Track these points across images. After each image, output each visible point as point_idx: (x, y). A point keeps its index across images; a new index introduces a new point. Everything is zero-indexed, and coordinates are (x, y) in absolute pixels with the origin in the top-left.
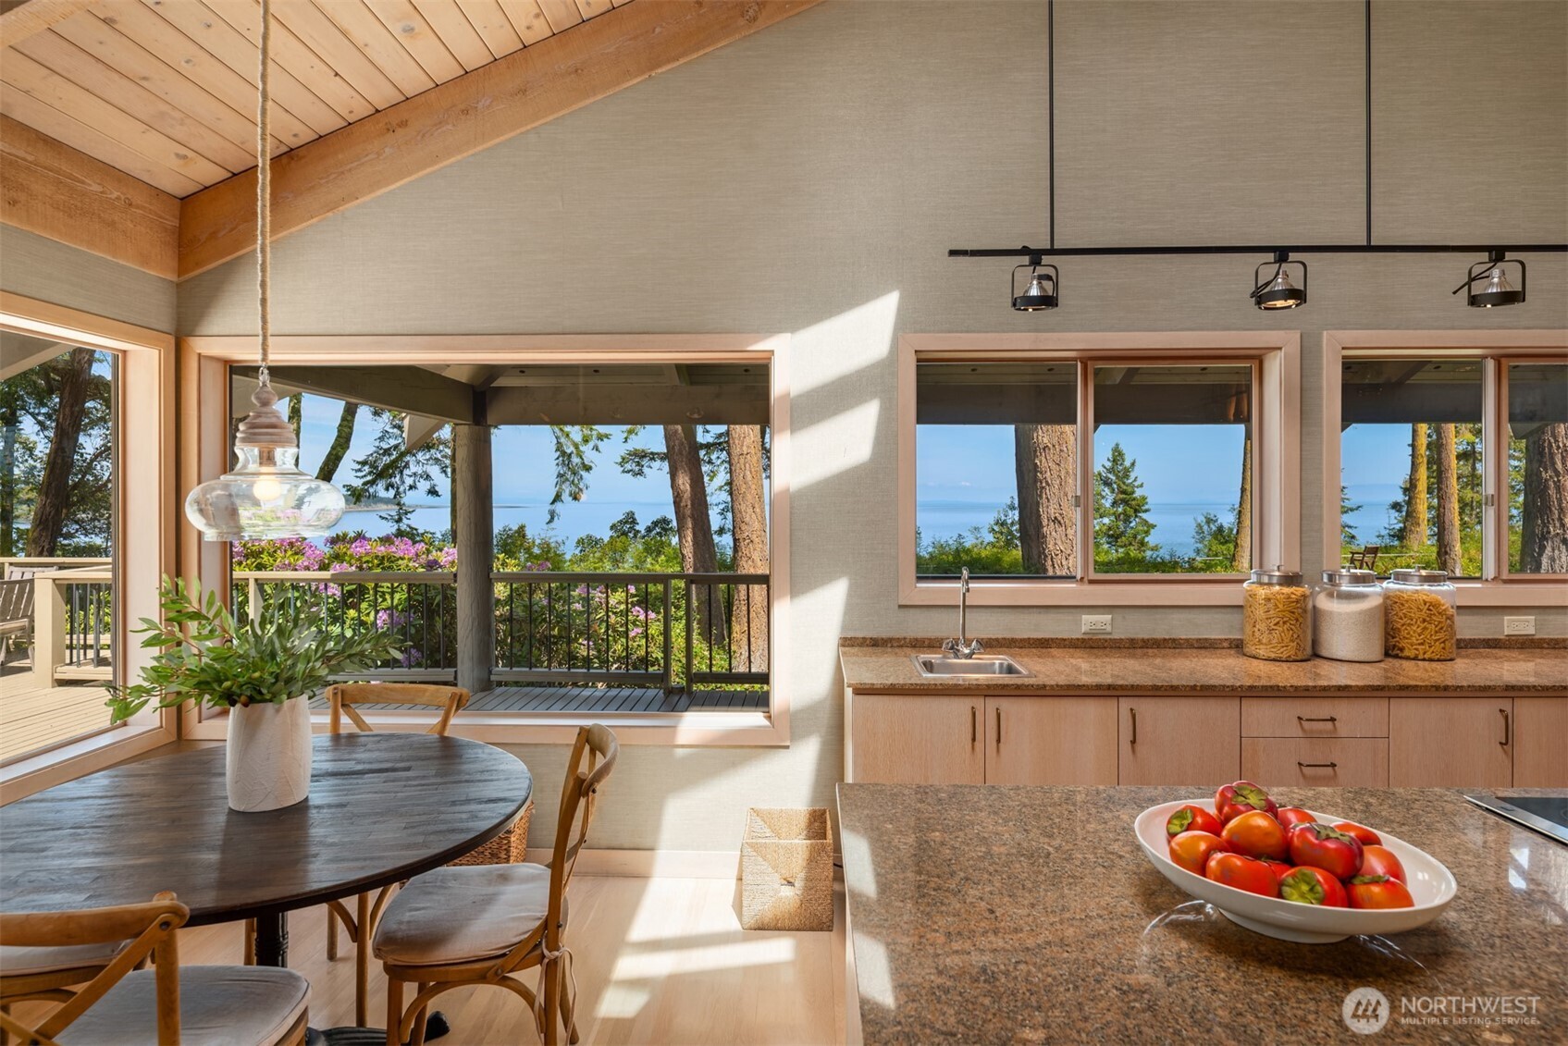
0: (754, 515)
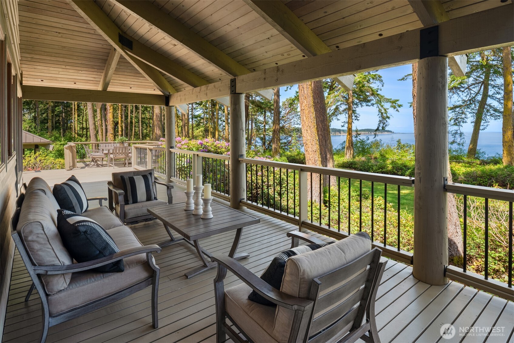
0: (307, 134)
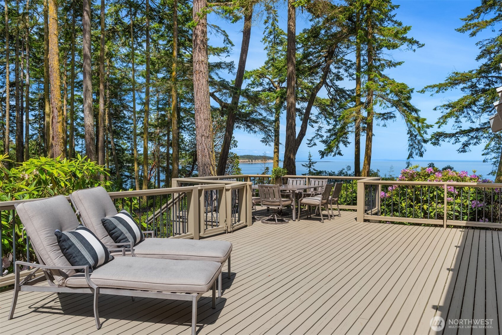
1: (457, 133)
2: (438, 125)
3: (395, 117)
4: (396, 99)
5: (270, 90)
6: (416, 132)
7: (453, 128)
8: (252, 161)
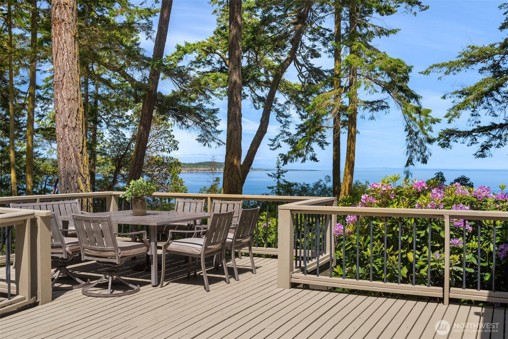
1: (473, 131)
2: (448, 119)
3: (388, 107)
4: (388, 80)
5: (221, 70)
6: (416, 127)
7: (469, 124)
8: (215, 169)
